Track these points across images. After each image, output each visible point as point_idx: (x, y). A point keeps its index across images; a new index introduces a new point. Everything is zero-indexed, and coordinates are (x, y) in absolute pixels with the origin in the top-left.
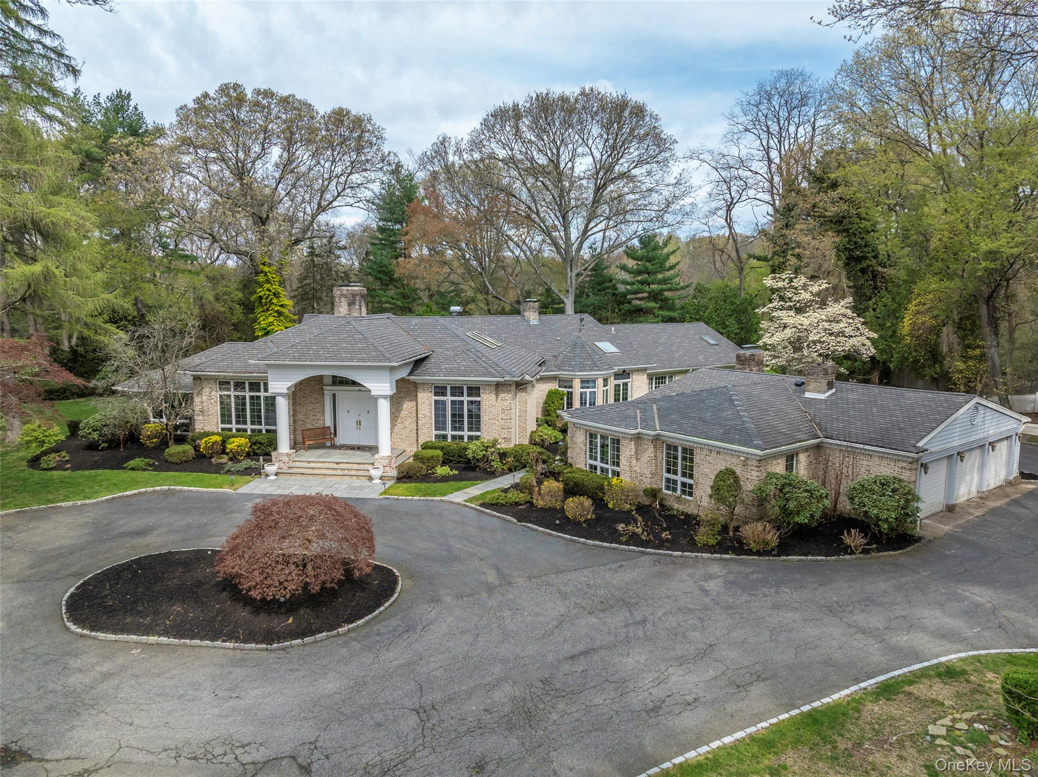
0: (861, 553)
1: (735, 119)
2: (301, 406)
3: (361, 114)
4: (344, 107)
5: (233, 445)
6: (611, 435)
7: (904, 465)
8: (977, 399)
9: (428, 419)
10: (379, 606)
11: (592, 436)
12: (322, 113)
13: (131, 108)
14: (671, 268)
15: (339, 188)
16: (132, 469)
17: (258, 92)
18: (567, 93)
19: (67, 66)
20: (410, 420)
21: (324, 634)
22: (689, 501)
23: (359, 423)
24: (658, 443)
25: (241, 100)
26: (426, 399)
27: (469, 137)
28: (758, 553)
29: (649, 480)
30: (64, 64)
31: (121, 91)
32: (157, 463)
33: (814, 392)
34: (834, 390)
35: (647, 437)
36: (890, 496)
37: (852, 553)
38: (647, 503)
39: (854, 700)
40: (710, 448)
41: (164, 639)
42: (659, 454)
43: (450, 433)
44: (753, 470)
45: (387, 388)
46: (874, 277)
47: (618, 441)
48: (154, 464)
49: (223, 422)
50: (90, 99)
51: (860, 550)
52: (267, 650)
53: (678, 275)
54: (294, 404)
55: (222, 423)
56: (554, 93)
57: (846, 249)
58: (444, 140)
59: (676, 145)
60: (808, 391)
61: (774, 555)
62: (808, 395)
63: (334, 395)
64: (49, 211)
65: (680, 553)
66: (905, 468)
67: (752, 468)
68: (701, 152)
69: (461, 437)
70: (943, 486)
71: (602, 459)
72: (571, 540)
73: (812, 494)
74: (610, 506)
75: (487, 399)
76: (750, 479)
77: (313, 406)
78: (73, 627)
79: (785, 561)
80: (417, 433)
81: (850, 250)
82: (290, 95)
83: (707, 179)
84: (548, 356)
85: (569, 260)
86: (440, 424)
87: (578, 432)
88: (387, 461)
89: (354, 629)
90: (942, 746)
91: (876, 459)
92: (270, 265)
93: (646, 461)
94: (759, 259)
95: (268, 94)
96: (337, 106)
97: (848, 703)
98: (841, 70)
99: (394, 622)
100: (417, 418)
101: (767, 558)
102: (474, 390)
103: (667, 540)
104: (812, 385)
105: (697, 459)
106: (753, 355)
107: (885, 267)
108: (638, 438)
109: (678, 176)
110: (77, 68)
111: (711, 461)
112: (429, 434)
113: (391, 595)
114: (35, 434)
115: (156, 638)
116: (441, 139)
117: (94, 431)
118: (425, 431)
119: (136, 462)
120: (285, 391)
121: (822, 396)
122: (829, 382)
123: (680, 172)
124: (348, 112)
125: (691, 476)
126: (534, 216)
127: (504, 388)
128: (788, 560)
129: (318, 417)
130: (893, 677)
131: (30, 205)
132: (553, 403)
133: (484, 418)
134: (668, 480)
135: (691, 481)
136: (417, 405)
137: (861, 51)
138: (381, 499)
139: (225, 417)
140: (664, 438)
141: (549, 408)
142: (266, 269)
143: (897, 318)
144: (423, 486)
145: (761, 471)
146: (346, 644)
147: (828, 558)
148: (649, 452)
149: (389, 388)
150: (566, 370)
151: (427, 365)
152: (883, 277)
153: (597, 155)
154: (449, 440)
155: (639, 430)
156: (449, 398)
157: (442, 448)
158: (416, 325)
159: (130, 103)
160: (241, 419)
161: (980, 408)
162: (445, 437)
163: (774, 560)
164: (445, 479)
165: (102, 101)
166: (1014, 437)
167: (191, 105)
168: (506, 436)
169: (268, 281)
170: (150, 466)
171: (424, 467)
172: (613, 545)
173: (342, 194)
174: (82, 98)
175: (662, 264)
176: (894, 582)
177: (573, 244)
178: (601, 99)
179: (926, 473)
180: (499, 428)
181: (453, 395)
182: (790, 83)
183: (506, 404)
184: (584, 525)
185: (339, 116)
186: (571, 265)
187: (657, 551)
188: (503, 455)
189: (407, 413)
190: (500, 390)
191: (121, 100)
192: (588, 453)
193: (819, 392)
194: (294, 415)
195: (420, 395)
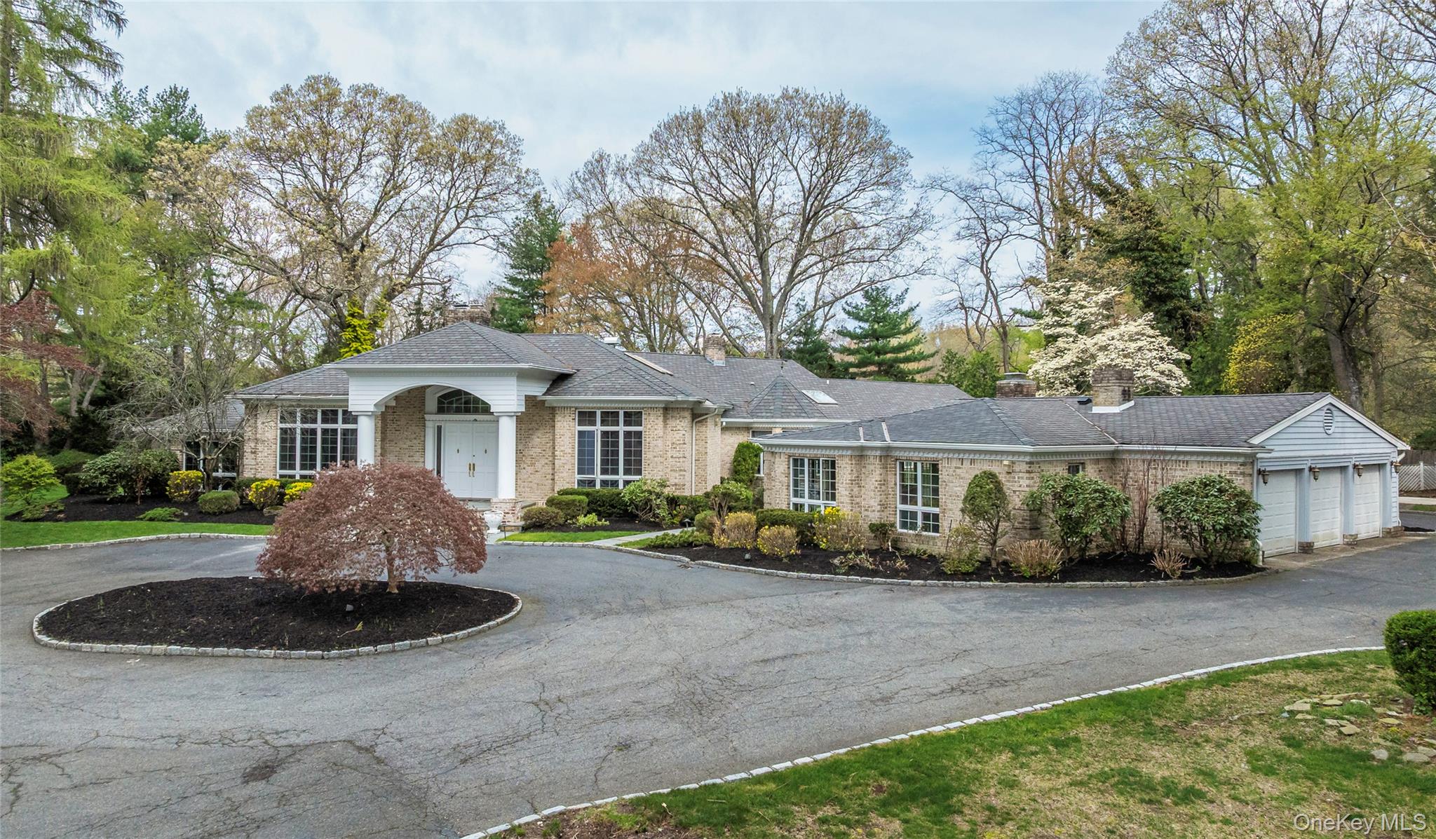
0: (1180, 578)
1: (988, 135)
2: (393, 444)
3: (491, 120)
4: (469, 113)
5: (293, 490)
6: (823, 456)
7: (1234, 468)
8: (1329, 399)
9: (568, 457)
10: (488, 620)
11: (798, 462)
12: (439, 121)
13: (187, 110)
14: (908, 331)
15: (458, 216)
16: (151, 519)
17: (356, 90)
18: (765, 94)
19: (109, 14)
20: (543, 461)
21: (408, 642)
22: (934, 538)
23: (472, 467)
24: (889, 462)
25: (332, 98)
26: (567, 430)
27: (634, 154)
28: (1033, 579)
29: (878, 514)
30: (107, 12)
31: (176, 88)
32: (186, 514)
33: (1105, 405)
34: (1132, 403)
35: (873, 453)
36: (1216, 496)
37: (1167, 577)
38: (875, 548)
39: (1175, 686)
40: (961, 456)
41: (175, 648)
42: (891, 478)
43: (599, 477)
44: (1022, 478)
45: (512, 402)
46: (1185, 325)
47: (833, 463)
48: (182, 514)
49: (283, 467)
50: (135, 93)
51: (1179, 573)
52: (323, 658)
53: (917, 342)
54: (383, 440)
55: (281, 469)
56: (747, 93)
57: (1144, 283)
58: (601, 156)
59: (910, 160)
60: (1096, 405)
61: (1056, 581)
62: (1096, 410)
63: (439, 428)
64: (67, 181)
65: (921, 582)
66: (1235, 473)
67: (1021, 475)
68: (944, 179)
69: (615, 483)
70: (1293, 515)
71: (811, 492)
72: (767, 574)
73: (1105, 494)
74: (823, 546)
75: (653, 429)
76: (1019, 488)
77: (409, 443)
78: (45, 639)
79: (1072, 587)
80: (553, 479)
81: (1151, 285)
82: (398, 96)
83: (954, 216)
84: (738, 401)
85: (768, 317)
86: (585, 464)
87: (777, 459)
88: (509, 506)
89: (449, 641)
90: (1306, 721)
91: (1195, 466)
92: (362, 317)
93: (872, 487)
94: (1028, 315)
95: (371, 92)
96: (459, 113)
97: (1167, 689)
98: (1125, 45)
99: (508, 636)
100: (554, 455)
101: (1046, 584)
102: (633, 417)
103: (904, 570)
104: (1102, 397)
105: (943, 475)
106: (1019, 385)
107: (1199, 311)
108: (860, 455)
109: (915, 208)
110: (123, 17)
111: (962, 475)
112: (568, 478)
113: (506, 613)
114: (20, 473)
115: (164, 647)
116: (596, 156)
117: (102, 474)
118: (565, 474)
119: (158, 511)
120: (372, 408)
121: (1116, 410)
122: (1124, 391)
123: (917, 201)
124: (474, 121)
125: (936, 504)
126: (721, 260)
127: (675, 414)
128: (1076, 587)
129: (416, 459)
130: (1232, 668)
131: (44, 174)
132: (744, 460)
133: (647, 456)
134: (904, 514)
135: (936, 510)
136: (554, 440)
137: (1150, 21)
138: (498, 545)
139: (287, 460)
140: (897, 454)
141: (739, 468)
142: (355, 322)
143: (1220, 371)
144: (559, 534)
145: (1033, 478)
146: (436, 653)
147: (1133, 583)
148: (874, 473)
149: (515, 402)
150: (762, 417)
151: (569, 384)
152: (1197, 324)
153: (805, 176)
154: (598, 487)
155: (862, 442)
156: (598, 428)
157: (587, 494)
158: (557, 342)
159: (187, 103)
160: (308, 462)
161: (1336, 413)
162: (592, 483)
163: (1055, 587)
164: (589, 528)
165: (150, 99)
166: (1388, 466)
167: (267, 103)
168: (677, 481)
169: (357, 338)
170: (176, 516)
171: (561, 513)
172: (826, 576)
173: (463, 225)
174: (124, 93)
175: (895, 326)
176: (1228, 602)
177: (774, 297)
178: (808, 102)
179: (1265, 483)
180: (668, 470)
181: (603, 423)
182: (1060, 90)
183: (678, 436)
184: (785, 560)
185: (463, 126)
186: (771, 324)
187: (888, 580)
188: (673, 502)
189: (540, 450)
190: (669, 416)
191: (175, 99)
192: (791, 488)
193: (1112, 404)
194: (382, 455)
195: (558, 425)
